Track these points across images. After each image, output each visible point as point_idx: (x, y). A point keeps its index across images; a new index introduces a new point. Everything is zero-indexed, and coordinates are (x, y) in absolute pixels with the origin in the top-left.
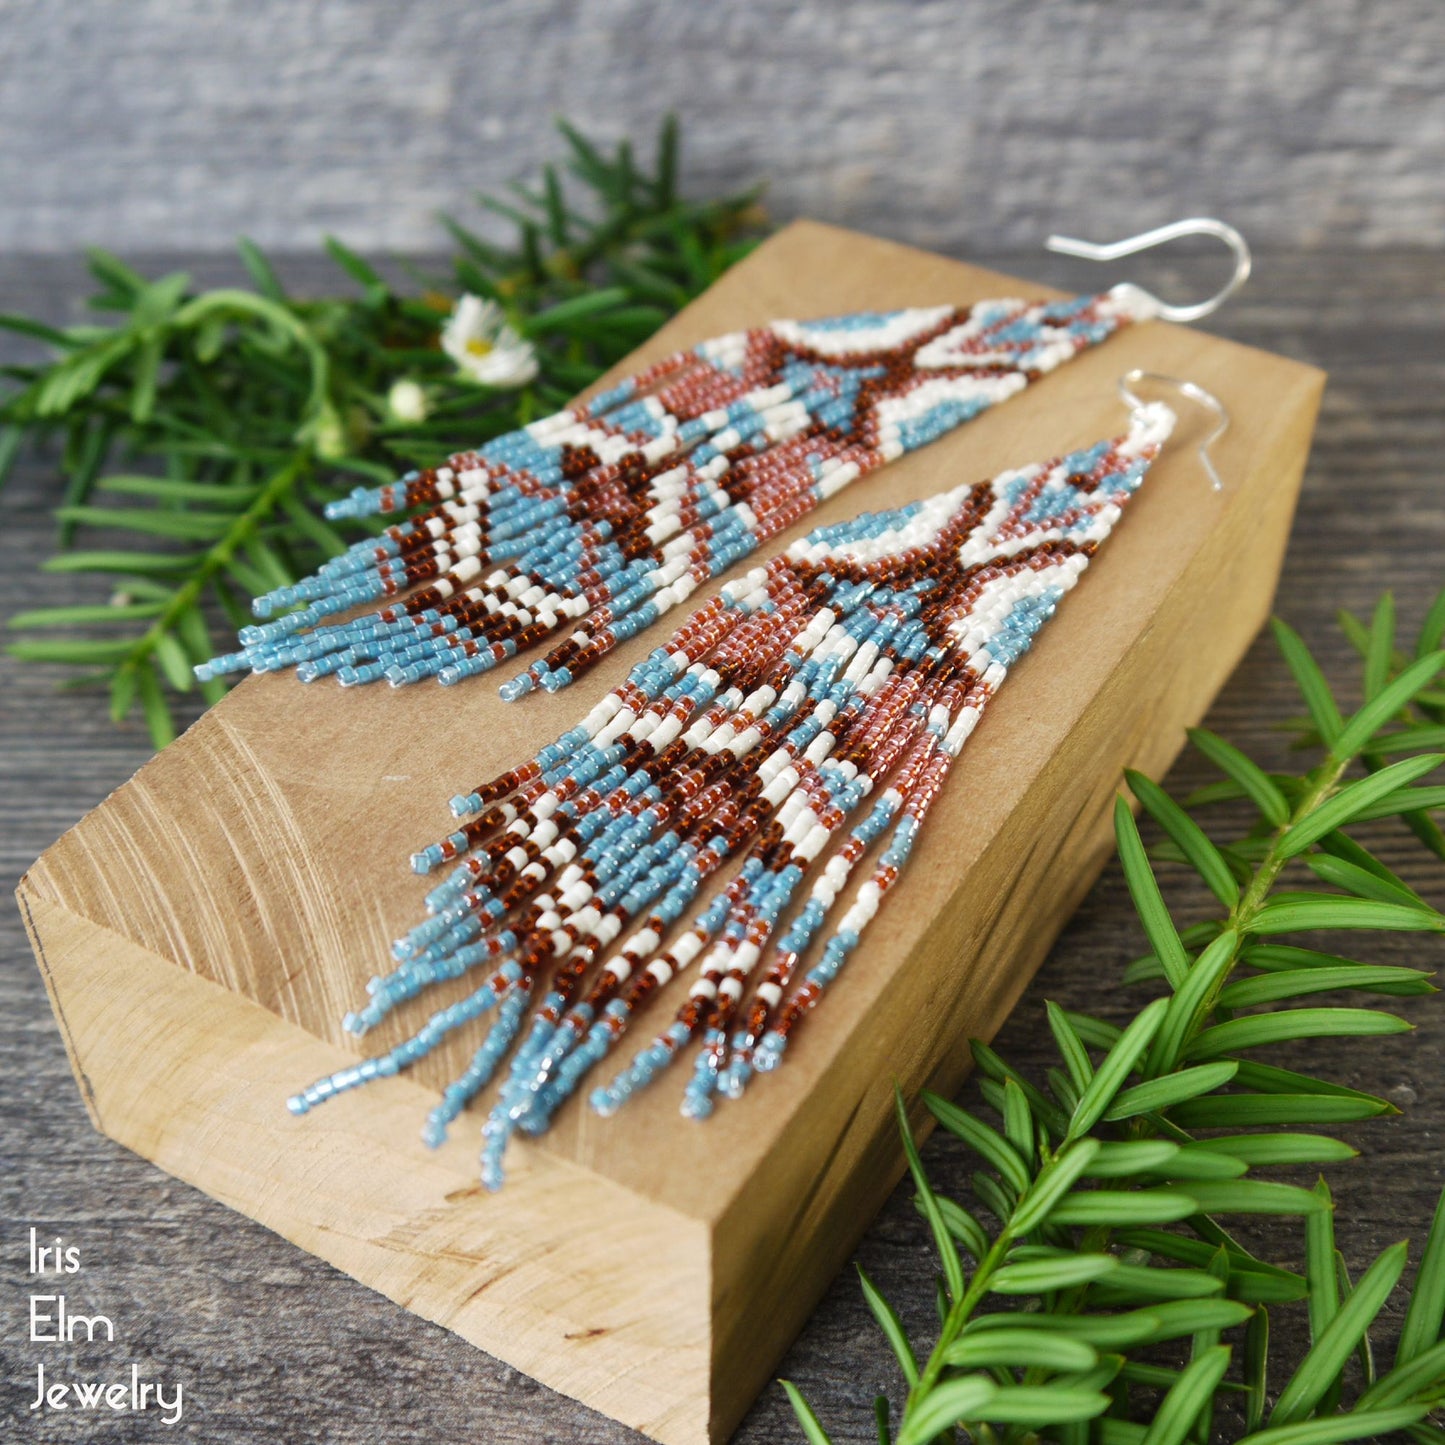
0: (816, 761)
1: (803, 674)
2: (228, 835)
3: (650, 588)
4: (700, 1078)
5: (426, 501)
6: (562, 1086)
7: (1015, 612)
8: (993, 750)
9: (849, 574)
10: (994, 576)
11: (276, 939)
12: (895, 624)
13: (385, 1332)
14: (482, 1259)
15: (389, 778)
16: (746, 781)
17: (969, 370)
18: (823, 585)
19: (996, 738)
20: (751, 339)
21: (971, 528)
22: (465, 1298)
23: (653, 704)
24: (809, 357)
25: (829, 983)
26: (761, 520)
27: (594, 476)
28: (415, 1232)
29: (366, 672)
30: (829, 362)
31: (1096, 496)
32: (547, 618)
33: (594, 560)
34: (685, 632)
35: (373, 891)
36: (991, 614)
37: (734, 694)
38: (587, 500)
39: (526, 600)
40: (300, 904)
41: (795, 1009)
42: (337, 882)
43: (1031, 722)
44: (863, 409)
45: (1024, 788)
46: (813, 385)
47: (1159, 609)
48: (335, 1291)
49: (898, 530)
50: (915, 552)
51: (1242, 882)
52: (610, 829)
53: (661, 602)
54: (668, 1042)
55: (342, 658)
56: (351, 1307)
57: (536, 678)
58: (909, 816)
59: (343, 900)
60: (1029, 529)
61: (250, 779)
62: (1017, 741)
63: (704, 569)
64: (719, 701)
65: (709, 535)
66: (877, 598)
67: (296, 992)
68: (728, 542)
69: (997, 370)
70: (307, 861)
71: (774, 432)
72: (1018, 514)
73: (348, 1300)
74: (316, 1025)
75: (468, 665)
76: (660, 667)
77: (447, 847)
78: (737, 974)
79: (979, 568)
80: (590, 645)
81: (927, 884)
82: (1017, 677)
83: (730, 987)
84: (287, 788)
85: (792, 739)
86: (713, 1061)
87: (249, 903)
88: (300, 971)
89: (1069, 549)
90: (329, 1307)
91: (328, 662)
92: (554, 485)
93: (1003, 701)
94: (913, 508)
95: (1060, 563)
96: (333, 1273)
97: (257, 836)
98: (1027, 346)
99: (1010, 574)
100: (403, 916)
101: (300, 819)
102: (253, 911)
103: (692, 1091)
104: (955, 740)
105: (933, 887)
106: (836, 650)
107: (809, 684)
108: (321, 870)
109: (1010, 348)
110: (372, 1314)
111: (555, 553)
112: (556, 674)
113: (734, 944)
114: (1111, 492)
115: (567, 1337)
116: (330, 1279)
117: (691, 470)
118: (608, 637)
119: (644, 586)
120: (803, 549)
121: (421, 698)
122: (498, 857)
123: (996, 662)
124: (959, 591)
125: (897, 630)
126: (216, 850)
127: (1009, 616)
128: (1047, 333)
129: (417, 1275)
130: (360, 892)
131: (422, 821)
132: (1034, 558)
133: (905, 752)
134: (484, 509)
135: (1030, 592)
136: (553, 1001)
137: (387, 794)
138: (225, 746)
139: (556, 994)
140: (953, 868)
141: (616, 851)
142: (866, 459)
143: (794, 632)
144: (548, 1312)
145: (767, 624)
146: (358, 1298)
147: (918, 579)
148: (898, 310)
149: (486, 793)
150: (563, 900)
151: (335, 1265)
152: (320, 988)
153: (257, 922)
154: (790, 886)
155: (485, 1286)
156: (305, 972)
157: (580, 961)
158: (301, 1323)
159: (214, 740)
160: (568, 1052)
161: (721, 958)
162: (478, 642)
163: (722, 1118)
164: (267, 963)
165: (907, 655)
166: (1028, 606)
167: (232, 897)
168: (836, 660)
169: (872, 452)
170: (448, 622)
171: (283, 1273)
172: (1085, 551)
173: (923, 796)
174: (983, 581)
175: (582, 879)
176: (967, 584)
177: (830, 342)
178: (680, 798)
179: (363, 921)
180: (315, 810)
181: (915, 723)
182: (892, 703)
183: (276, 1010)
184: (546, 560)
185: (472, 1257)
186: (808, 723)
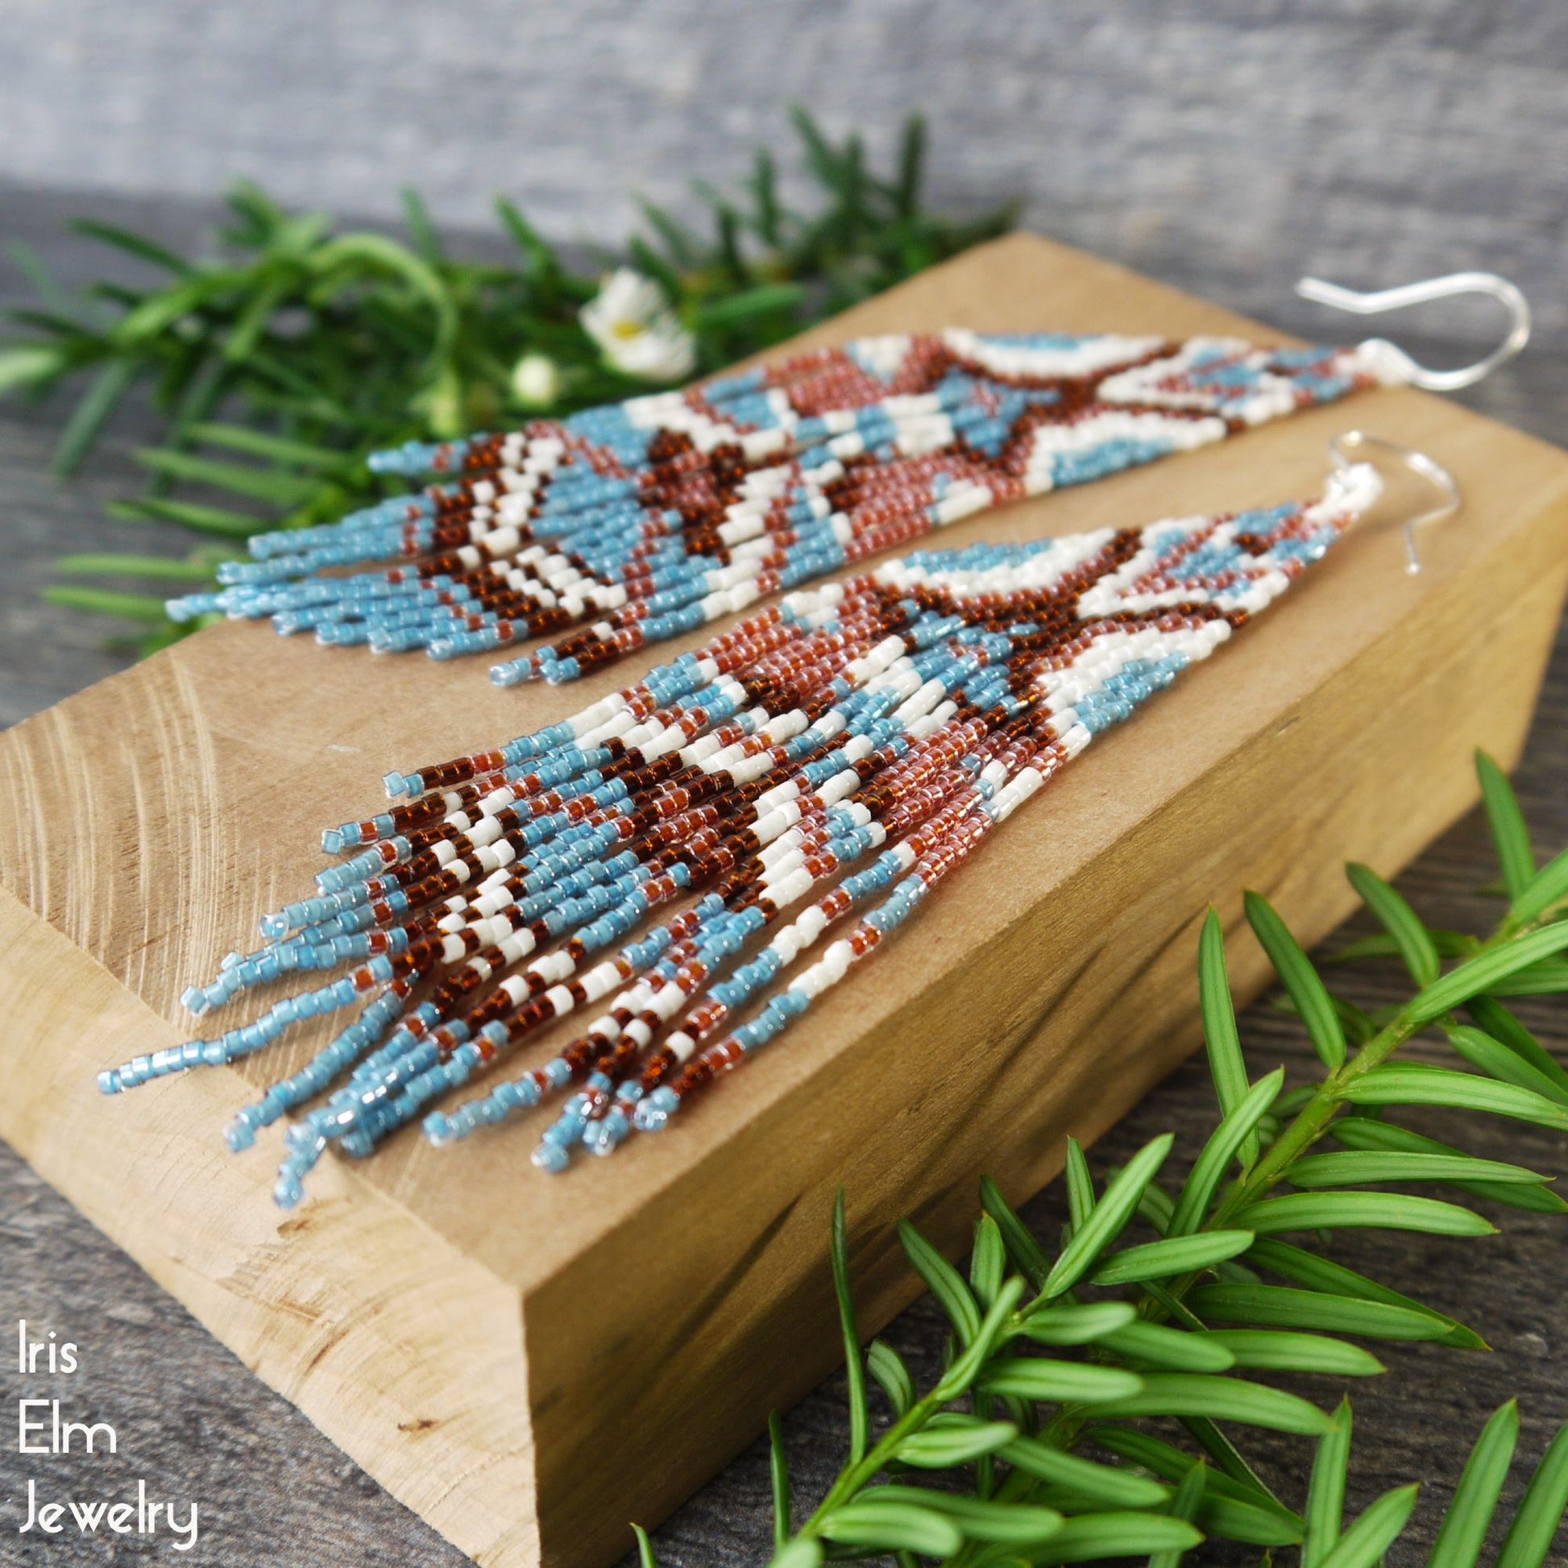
0: (827, 802)
1: (848, 705)
2: (137, 781)
3: (703, 590)
4: (565, 1124)
5: (485, 464)
6: (402, 1106)
7: (1124, 673)
8: (1049, 823)
9: (939, 605)
10: (1111, 630)
11: (147, 898)
12: (973, 665)
13: (225, 1396)
14: (317, 1316)
15: (335, 747)
16: (737, 809)
17: (1161, 410)
18: (902, 614)
19: (1057, 810)
20: (916, 343)
21: (1100, 575)
22: (308, 1365)
23: (660, 711)
24: (976, 372)
25: (758, 1049)
26: (857, 535)
27: (678, 462)
28: (257, 1273)
29: (350, 632)
30: (997, 380)
31: (1263, 561)
32: (572, 604)
33: (650, 550)
34: (725, 641)
35: (273, 865)
36: (1094, 672)
37: (758, 714)
38: (666, 487)
39: (556, 582)
40: (188, 867)
41: (704, 1068)
42: (237, 848)
43: (1105, 799)
44: (1018, 434)
45: (1072, 869)
46: (969, 403)
47: (1309, 699)
48: (184, 1339)
49: (1013, 566)
50: (1027, 593)
51: (1354, 1041)
52: (560, 837)
53: (710, 607)
54: (540, 1078)
55: (327, 613)
56: (196, 1360)
57: (536, 664)
58: (916, 876)
59: (236, 869)
60: (1170, 585)
61: (184, 727)
62: (1082, 817)
63: (772, 578)
64: (739, 720)
65: (791, 541)
66: (962, 636)
67: (148, 958)
68: (808, 552)
69: (1194, 413)
70: (213, 821)
71: (906, 444)
72: (1163, 567)
73: (194, 1353)
74: (157, 999)
75: (466, 640)
76: (683, 673)
77: (367, 828)
78: (650, 1018)
79: (1095, 620)
80: (611, 639)
81: (916, 958)
82: (1106, 747)
83: (637, 1030)
84: (219, 741)
85: (808, 772)
86: (587, 1108)
87: (132, 856)
88: (161, 937)
89: (1210, 613)
90: (170, 1355)
91: (311, 616)
92: (632, 469)
93: (1080, 771)
94: (1041, 545)
95: (1196, 626)
96: (188, 1320)
97: (168, 787)
98: (1237, 392)
99: (1131, 631)
100: (296, 896)
101: (222, 775)
102: (134, 864)
103: (549, 1138)
104: (1003, 804)
105: (924, 961)
106: (894, 684)
107: (850, 717)
108: (224, 833)
109: (1216, 390)
110: (217, 1374)
111: (608, 536)
112: (561, 665)
113: (658, 984)
114: (1282, 558)
115: (400, 1427)
116: (182, 1326)
117: (796, 471)
118: (636, 634)
119: (696, 586)
120: (894, 572)
121: (405, 668)
122: (420, 847)
123: (1082, 724)
124: (1063, 641)
125: (974, 673)
126: (118, 795)
127: (1116, 677)
128: (1266, 381)
129: (262, 1330)
130: (258, 863)
131: (355, 799)
132: (1166, 618)
133: (938, 806)
134: (545, 480)
135: (1148, 654)
136: (425, 1012)
137: (328, 764)
138: (170, 688)
139: (431, 1005)
140: (955, 945)
141: (557, 861)
142: (1002, 486)
143: (851, 657)
144: (381, 1392)
145: (822, 645)
146: (206, 1352)
147: (1021, 622)
148: (1096, 335)
149: (430, 777)
150: (476, 904)
151: (192, 1310)
152: (178, 958)
153: (134, 878)
154: (746, 931)
155: (323, 1352)
156: (167, 939)
157: (473, 973)
158: (134, 1368)
159: (160, 680)
160: (422, 1069)
161: (640, 998)
162: (484, 618)
163: (579, 1176)
164: (128, 921)
165: (977, 702)
166: (1141, 669)
167: (117, 845)
168: (890, 696)
169: (1013, 480)
170: (460, 591)
171: (133, 1309)
172: (1230, 618)
173: (942, 857)
174: (1095, 633)
175: (507, 884)
176: (1075, 635)
177: (1004, 359)
178: (653, 816)
179: (250, 895)
180: (241, 769)
181: (961, 778)
182: (939, 750)
183: (120, 974)
184: (595, 544)
185: (308, 1312)
186: (832, 758)
